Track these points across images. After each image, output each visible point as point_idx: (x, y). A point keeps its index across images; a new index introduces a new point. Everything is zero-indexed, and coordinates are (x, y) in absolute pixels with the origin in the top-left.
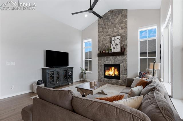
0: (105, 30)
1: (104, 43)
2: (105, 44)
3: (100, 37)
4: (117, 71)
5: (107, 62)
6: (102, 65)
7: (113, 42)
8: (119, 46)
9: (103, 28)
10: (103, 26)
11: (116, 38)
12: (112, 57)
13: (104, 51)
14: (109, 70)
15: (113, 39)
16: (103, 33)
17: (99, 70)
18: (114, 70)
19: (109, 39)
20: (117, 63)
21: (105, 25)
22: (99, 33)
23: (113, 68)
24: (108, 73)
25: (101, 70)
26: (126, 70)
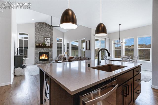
0: (40, 32)
1: (40, 39)
2: (40, 41)
3: (36, 35)
4: (47, 57)
5: (41, 51)
6: (38, 53)
7: (46, 41)
8: (50, 44)
9: (39, 30)
10: (39, 29)
11: (48, 39)
12: (45, 48)
13: (40, 45)
14: (42, 56)
15: (46, 39)
16: (39, 33)
17: (36, 56)
18: (45, 56)
19: (43, 38)
20: (48, 52)
21: (40, 29)
22: (35, 32)
23: (44, 55)
24: (41, 58)
25: (37, 56)
26: (52, 55)
